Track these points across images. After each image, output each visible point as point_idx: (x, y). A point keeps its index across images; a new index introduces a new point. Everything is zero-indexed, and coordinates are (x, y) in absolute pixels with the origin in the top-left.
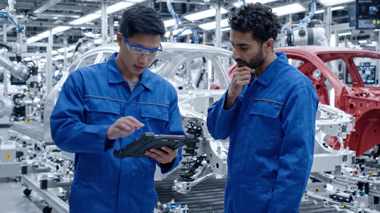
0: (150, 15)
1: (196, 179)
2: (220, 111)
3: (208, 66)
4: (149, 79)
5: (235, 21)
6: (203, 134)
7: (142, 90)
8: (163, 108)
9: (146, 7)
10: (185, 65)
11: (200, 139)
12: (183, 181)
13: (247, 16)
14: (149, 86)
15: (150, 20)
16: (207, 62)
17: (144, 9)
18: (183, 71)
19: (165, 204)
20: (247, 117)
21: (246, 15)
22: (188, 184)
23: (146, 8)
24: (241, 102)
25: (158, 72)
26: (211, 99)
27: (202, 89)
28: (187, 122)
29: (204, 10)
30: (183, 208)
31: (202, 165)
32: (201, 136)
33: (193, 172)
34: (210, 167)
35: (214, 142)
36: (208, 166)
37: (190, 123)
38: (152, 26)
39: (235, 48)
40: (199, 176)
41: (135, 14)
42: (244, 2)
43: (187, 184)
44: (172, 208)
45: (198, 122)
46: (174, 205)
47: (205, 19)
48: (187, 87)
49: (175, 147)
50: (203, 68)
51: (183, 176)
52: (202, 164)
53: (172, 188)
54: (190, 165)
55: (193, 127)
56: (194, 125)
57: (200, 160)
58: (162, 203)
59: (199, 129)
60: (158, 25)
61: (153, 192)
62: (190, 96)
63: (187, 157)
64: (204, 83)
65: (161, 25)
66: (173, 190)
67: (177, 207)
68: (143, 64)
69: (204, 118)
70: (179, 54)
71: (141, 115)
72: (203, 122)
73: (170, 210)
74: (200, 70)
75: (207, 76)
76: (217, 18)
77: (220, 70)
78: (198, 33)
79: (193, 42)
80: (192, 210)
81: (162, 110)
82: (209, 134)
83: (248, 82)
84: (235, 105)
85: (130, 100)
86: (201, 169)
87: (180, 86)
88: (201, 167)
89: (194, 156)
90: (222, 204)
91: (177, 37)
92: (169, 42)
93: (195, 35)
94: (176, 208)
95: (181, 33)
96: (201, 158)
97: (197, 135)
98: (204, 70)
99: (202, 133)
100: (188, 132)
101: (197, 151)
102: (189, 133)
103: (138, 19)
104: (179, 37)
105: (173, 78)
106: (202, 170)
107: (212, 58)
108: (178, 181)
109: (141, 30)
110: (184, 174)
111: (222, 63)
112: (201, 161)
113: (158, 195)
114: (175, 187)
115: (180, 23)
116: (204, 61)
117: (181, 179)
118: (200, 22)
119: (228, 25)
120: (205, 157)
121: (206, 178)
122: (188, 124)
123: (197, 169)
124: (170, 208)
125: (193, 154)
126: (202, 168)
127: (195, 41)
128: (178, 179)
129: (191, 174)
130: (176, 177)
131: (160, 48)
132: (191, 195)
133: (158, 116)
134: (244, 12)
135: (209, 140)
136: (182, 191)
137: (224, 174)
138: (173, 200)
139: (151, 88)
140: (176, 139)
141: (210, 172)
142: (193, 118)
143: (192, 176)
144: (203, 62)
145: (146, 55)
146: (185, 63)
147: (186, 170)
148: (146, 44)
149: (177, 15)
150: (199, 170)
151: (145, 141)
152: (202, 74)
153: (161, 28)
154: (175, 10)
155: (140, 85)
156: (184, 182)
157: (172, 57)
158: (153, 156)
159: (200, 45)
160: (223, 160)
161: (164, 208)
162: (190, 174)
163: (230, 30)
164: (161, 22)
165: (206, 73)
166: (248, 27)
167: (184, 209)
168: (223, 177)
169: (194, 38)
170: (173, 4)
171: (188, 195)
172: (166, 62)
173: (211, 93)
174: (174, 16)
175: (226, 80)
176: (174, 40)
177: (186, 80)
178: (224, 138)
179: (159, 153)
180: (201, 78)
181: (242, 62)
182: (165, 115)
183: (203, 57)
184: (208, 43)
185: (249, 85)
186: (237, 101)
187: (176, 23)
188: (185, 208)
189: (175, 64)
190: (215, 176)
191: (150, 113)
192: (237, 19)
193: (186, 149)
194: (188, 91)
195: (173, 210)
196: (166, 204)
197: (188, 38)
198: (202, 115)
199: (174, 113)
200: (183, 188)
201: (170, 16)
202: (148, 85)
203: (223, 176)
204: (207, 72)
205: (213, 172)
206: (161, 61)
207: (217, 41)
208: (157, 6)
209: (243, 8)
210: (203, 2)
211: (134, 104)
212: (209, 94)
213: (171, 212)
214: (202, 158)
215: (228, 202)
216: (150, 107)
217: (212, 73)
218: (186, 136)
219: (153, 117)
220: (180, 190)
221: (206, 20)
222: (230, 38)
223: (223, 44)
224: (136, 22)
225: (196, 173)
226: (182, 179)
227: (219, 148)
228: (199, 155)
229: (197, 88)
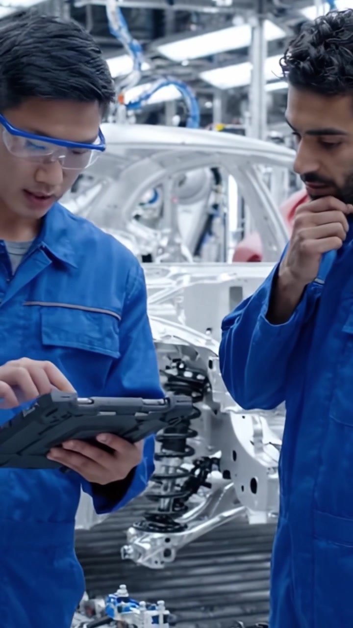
0: (68, 43)
1: (190, 525)
2: (258, 326)
3: (226, 194)
4: (64, 233)
5: (302, 64)
6: (210, 394)
7: (43, 267)
8: (106, 320)
9: (58, 20)
10: (159, 191)
11: (204, 407)
12: (153, 531)
13: (337, 48)
14: (65, 255)
15: (68, 57)
16: (223, 182)
17: (52, 28)
18: (154, 210)
19: (100, 598)
20: (334, 343)
21: (334, 47)
22: (168, 540)
23: (56, 22)
24: (319, 299)
25: (81, 211)
26: (236, 291)
27: (209, 260)
28: (165, 358)
29: (217, 28)
30: (153, 608)
31: (209, 485)
32: (204, 399)
33: (182, 505)
34: (232, 490)
35: (244, 417)
36: (227, 487)
37: (174, 361)
38: (75, 77)
39: (301, 142)
40: (200, 518)
41: (25, 40)
42: (332, 6)
43: (164, 540)
44: (120, 610)
45: (198, 356)
46: (126, 600)
47: (219, 54)
48: (166, 256)
49: (135, 434)
50: (212, 200)
51: (152, 518)
52: (207, 480)
53: (122, 550)
54: (174, 484)
55: (181, 371)
56: (185, 366)
57: (202, 469)
58: (92, 597)
59: (199, 377)
60: (92, 73)
61: (72, 566)
62: (174, 283)
63: (165, 460)
64: (215, 243)
65: (102, 73)
66: (123, 557)
67: (134, 607)
68: (48, 187)
69: (213, 344)
70: (143, 157)
71: (40, 338)
72: (211, 358)
73: (113, 615)
74: (205, 206)
75: (225, 222)
76: (255, 53)
77: (261, 205)
78: (199, 96)
79: (183, 124)
80: (179, 616)
81: (100, 324)
82: (228, 394)
83: (338, 242)
84: (302, 306)
85: (10, 295)
86: (205, 496)
87: (145, 254)
88: (206, 489)
89: (186, 459)
90: (264, 600)
91: (136, 109)
92: (114, 122)
93: (189, 101)
94: (131, 609)
95: (148, 97)
96: (206, 464)
97: (194, 395)
98: (216, 206)
99: (209, 390)
100: (168, 386)
101: (194, 444)
102: (172, 390)
103: (34, 56)
104: (141, 108)
105: (125, 229)
106: (208, 499)
107: (241, 169)
108: (138, 532)
109: (45, 86)
110: (156, 512)
111: (269, 186)
112: (206, 473)
113: (87, 573)
114: (129, 549)
115: (146, 66)
116: (217, 177)
117: (147, 526)
118: (205, 63)
119: (282, 76)
120: (217, 461)
121: (219, 522)
122: (168, 362)
123: (194, 496)
124: (116, 610)
125: (183, 451)
126: (209, 492)
127: (190, 120)
128: (138, 526)
129: (177, 509)
130: (131, 519)
131: (97, 142)
132: (177, 572)
133: (90, 343)
134: (330, 36)
135: (229, 410)
136: (149, 561)
137: (272, 511)
138: (123, 586)
139: (71, 262)
140: (140, 409)
141: (233, 505)
142: (183, 347)
143: (181, 516)
144: (214, 182)
145: (58, 162)
146: (160, 186)
147: (162, 500)
148: (59, 130)
149: (136, 43)
150: (200, 499)
151: (47, 415)
152: (210, 218)
153: (101, 82)
154: (131, 30)
155: (37, 250)
156: (157, 535)
157: (122, 167)
158: (73, 462)
159: (205, 132)
160: (269, 469)
161: (98, 610)
162: (173, 510)
163: (286, 90)
164: (99, 63)
165: (222, 214)
166: (341, 80)
167: (154, 613)
168: (271, 518)
169: (188, 110)
170: (125, 12)
171: (168, 573)
172: (105, 182)
173: (235, 274)
174: (127, 47)
175: (279, 235)
176: (127, 117)
177: (163, 235)
178: (270, 405)
179: (89, 452)
180: (207, 229)
181: (323, 184)
182: (108, 340)
183: (214, 166)
184: (229, 126)
185: (340, 251)
186: (306, 295)
187: (134, 68)
188: (158, 610)
189: (130, 187)
190: (247, 517)
191: (67, 332)
192: (308, 58)
193: (161, 438)
194: (169, 266)
195: (123, 616)
196: (104, 598)
197: (171, 110)
198: (209, 338)
199: (134, 335)
200: (153, 550)
201: (116, 48)
202: (61, 252)
203: (270, 515)
204: (225, 210)
205: (241, 506)
206: (91, 178)
207: (255, 121)
208: (79, 15)
209: (324, 26)
210: (213, 5)
211: (22, 308)
212: (230, 275)
213: (117, 622)
214: (208, 464)
215: (282, 591)
216: (68, 317)
217: (240, 215)
218: (168, 399)
219: (75, 345)
220: (144, 557)
221: (221, 58)
222: (288, 113)
223: (271, 130)
224: (29, 65)
225: (192, 508)
226: (151, 525)
227: (258, 435)
228: (199, 455)
229: (197, 258)
